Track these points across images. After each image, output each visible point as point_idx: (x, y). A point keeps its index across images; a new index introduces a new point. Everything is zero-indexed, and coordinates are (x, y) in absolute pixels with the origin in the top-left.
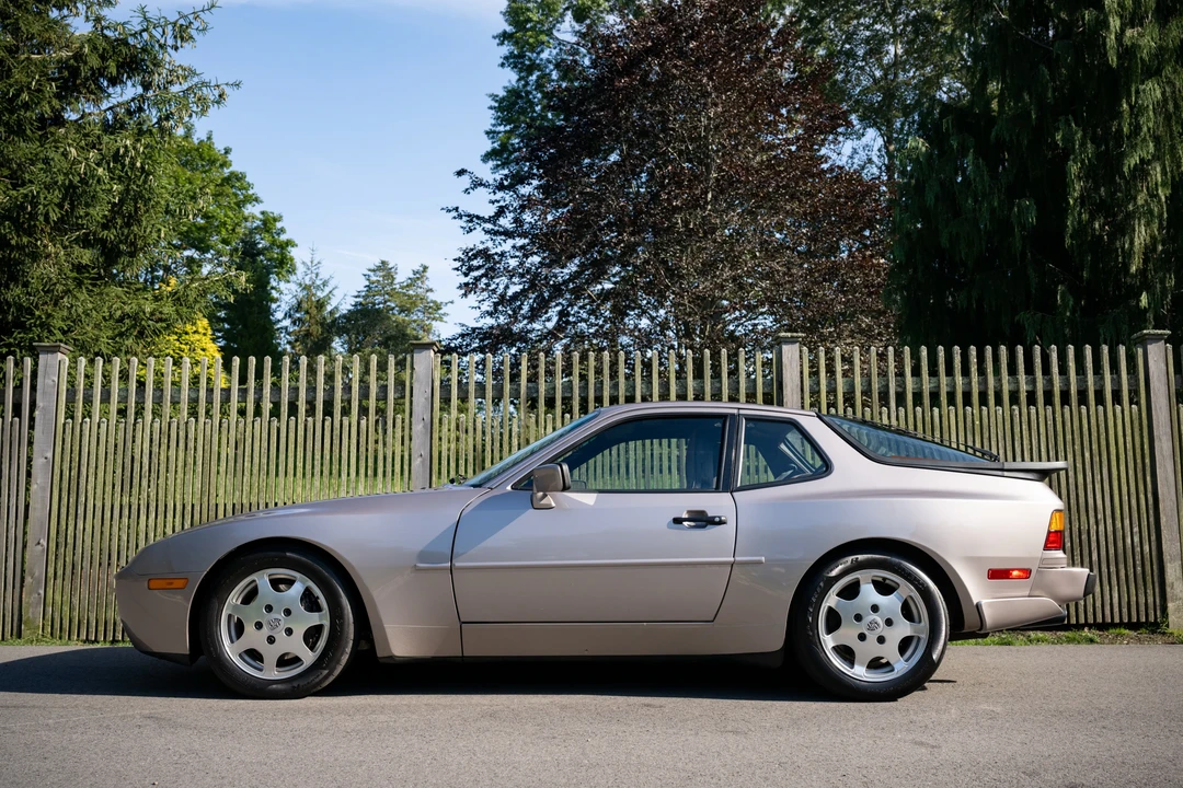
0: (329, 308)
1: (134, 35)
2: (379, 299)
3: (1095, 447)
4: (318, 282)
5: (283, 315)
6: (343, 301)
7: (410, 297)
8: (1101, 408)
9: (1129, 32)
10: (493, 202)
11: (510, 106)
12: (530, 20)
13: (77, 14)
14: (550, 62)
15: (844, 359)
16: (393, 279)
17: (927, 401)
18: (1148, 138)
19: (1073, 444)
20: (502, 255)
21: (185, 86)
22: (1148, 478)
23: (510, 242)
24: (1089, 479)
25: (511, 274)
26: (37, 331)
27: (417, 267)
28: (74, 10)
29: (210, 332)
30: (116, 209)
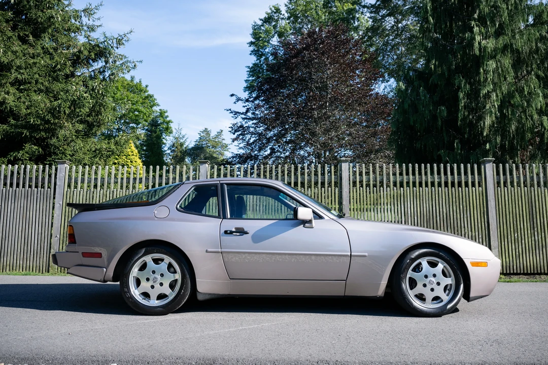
0: (185, 146)
1: (101, 43)
2: (204, 142)
3: (464, 203)
4: (181, 136)
5: (167, 149)
6: (190, 143)
7: (216, 142)
8: (467, 188)
9: (484, 42)
10: (244, 107)
11: (254, 70)
12: (261, 37)
13: (81, 35)
14: (269, 53)
15: (380, 167)
16: (210, 135)
17: (398, 185)
18: (490, 82)
19: (456, 203)
20: (248, 127)
21: (121, 62)
22: (486, 216)
23: (251, 122)
24: (462, 216)
25: (252, 133)
26: (60, 155)
27: (219, 131)
28: (80, 34)
29: (138, 155)
30: (92, 110)
